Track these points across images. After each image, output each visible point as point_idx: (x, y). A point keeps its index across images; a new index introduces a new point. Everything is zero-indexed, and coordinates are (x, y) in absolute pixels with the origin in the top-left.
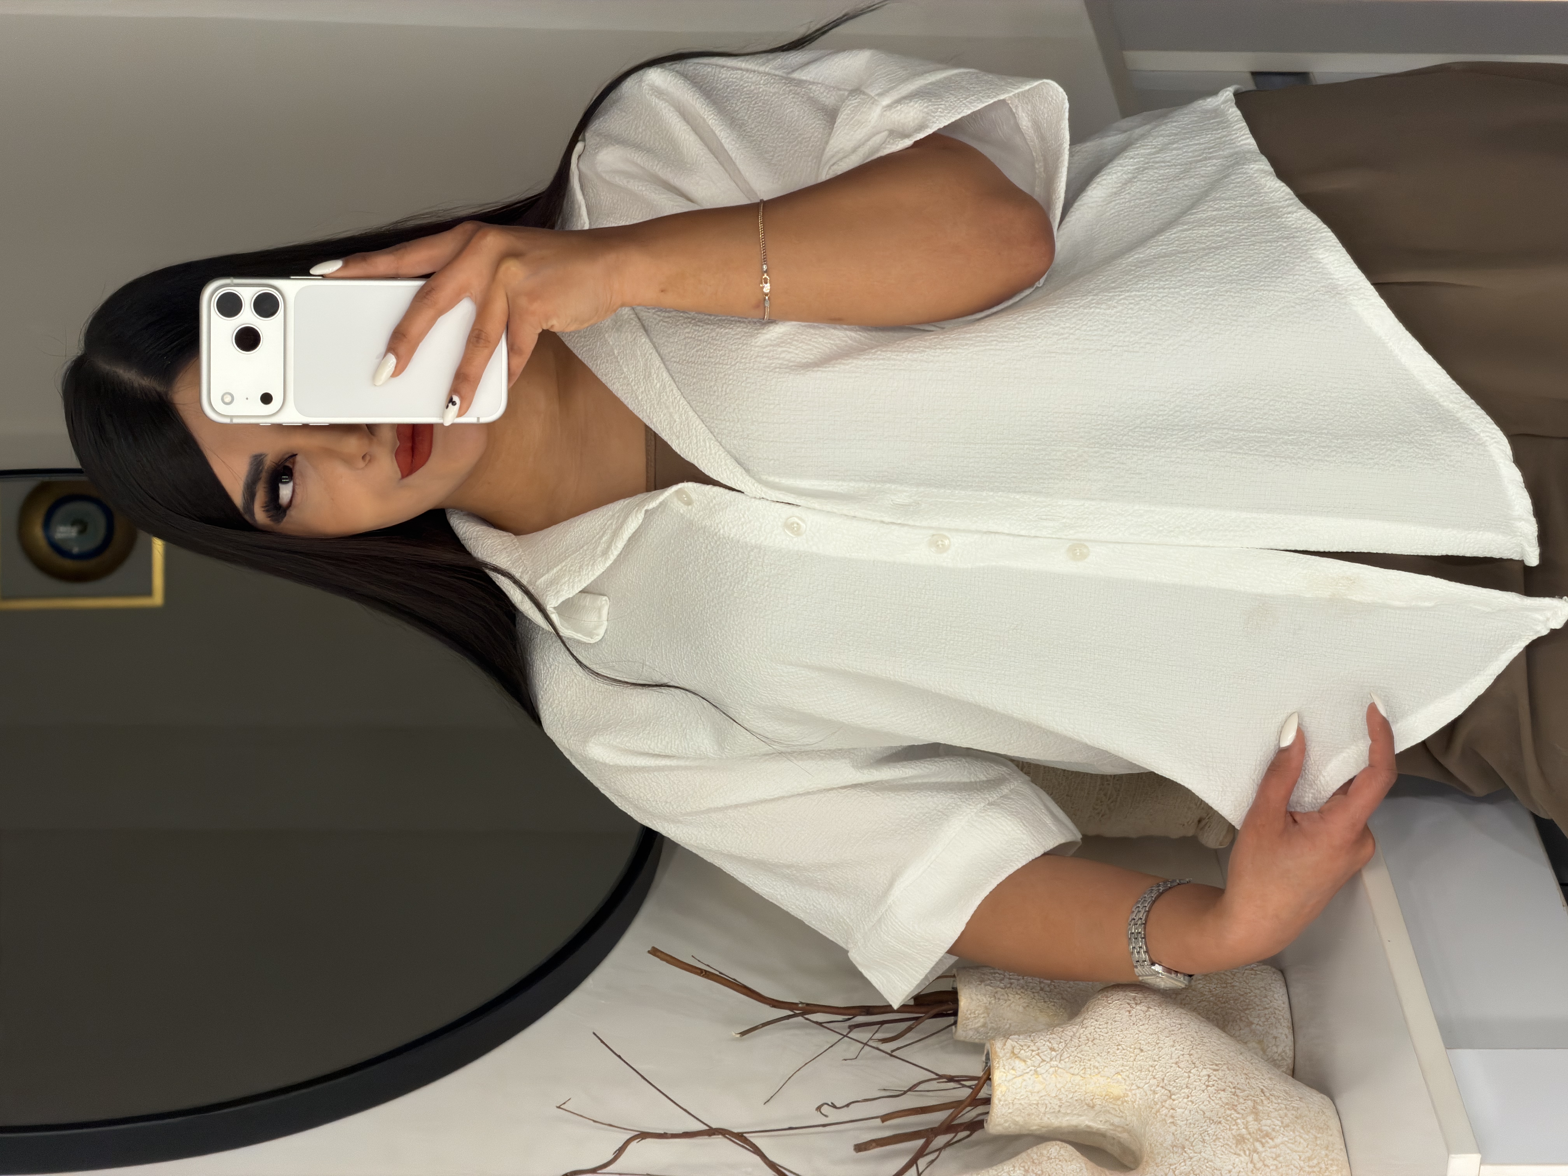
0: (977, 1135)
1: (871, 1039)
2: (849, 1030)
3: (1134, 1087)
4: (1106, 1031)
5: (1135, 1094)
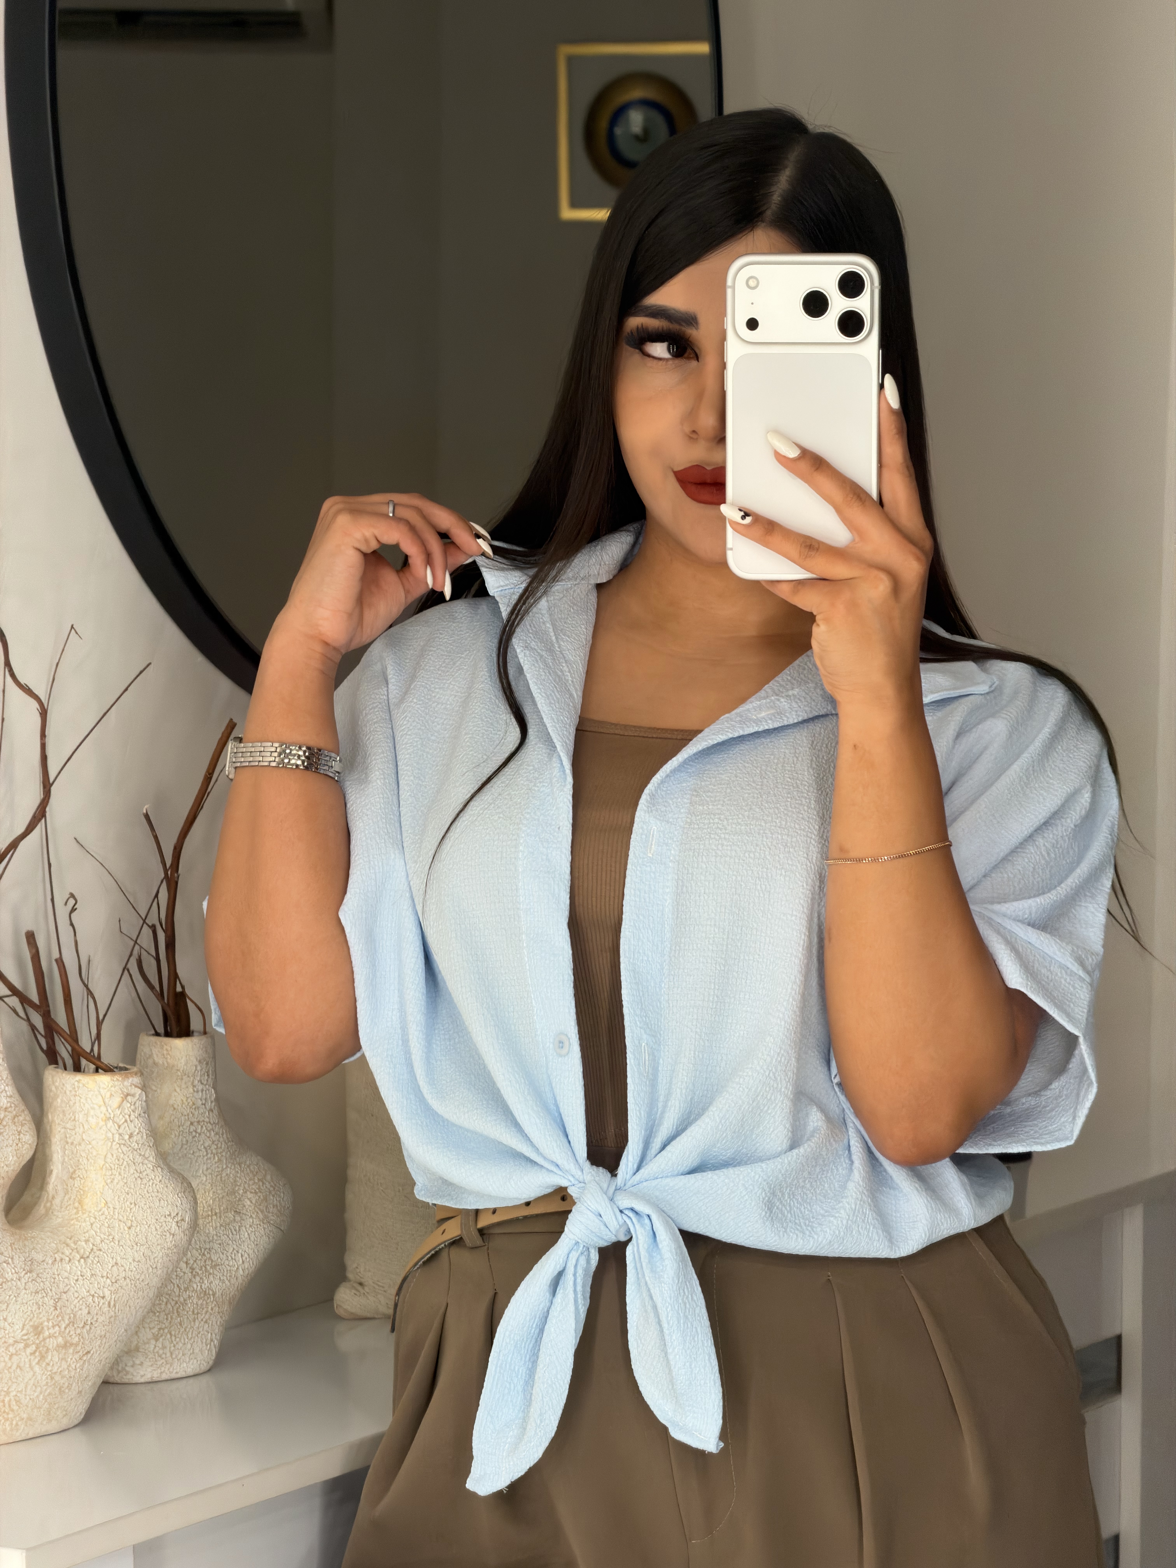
0: (42, 1057)
1: (141, 947)
2: (150, 924)
3: (93, 1220)
4: (149, 1191)
5: (85, 1221)
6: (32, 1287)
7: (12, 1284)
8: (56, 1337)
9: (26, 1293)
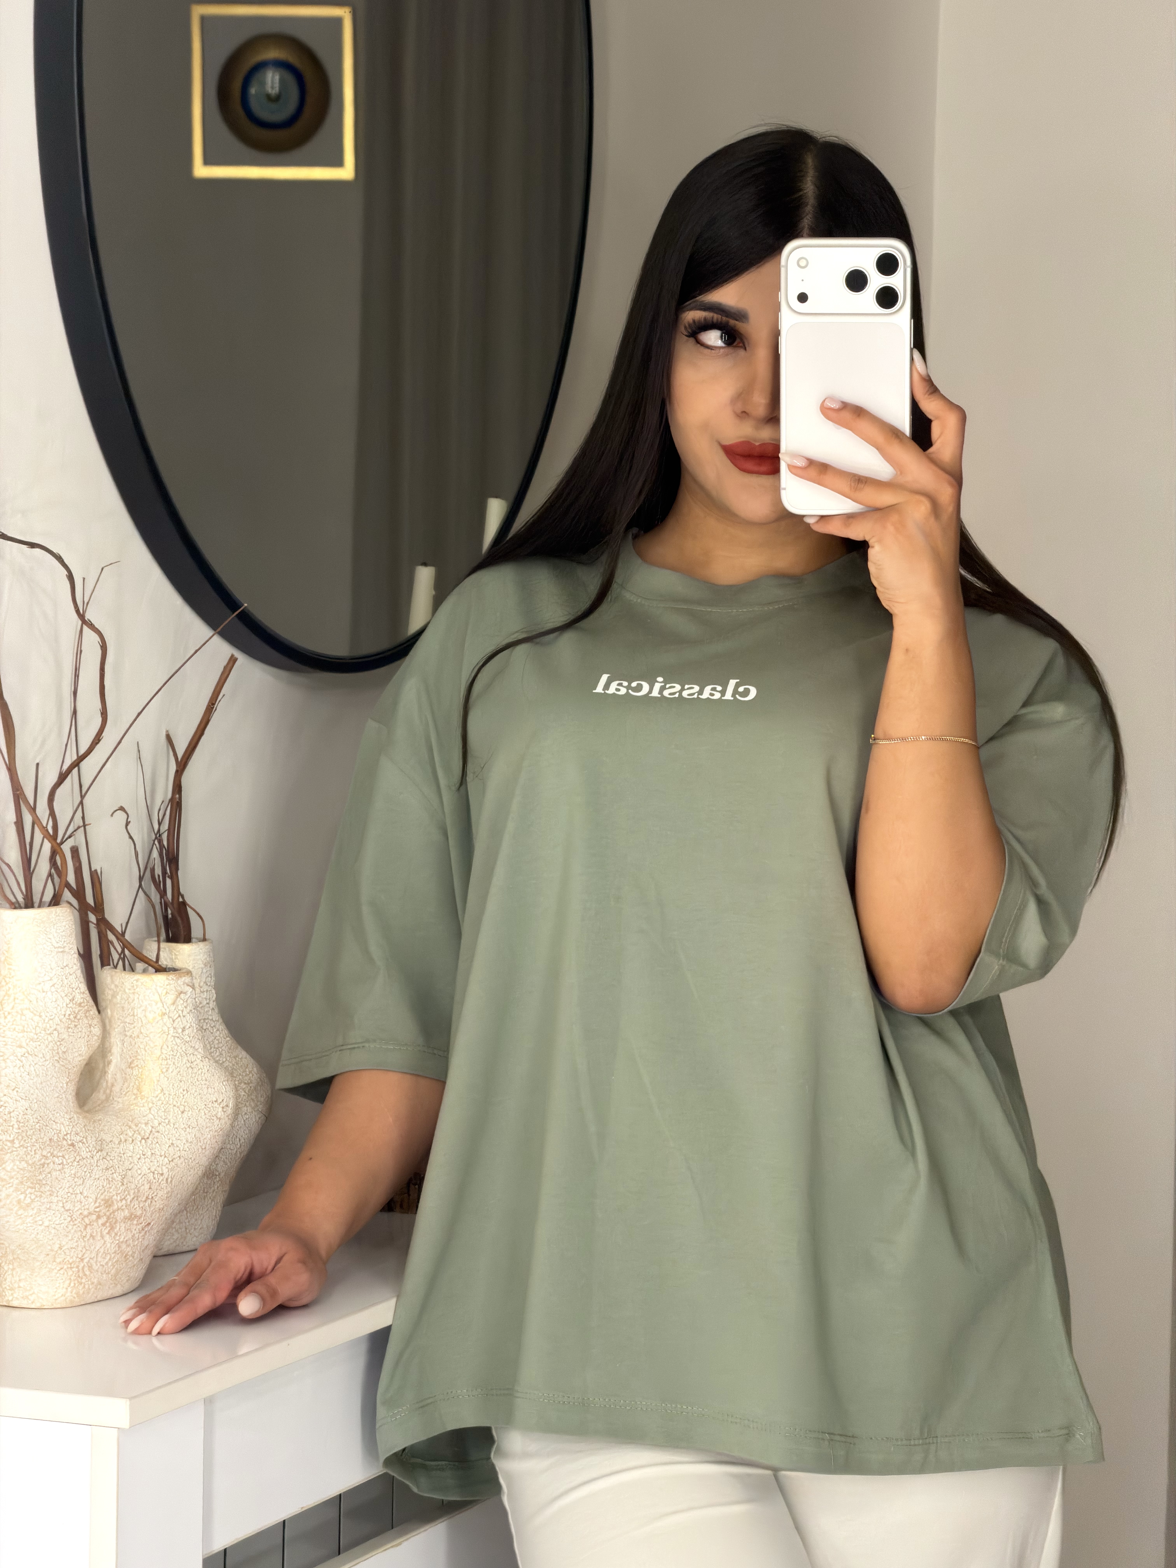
3: (151, 1105)
4: (199, 1080)
5: (144, 1106)
6: (103, 1164)
7: (87, 1161)
8: (123, 1210)
9: (98, 1169)
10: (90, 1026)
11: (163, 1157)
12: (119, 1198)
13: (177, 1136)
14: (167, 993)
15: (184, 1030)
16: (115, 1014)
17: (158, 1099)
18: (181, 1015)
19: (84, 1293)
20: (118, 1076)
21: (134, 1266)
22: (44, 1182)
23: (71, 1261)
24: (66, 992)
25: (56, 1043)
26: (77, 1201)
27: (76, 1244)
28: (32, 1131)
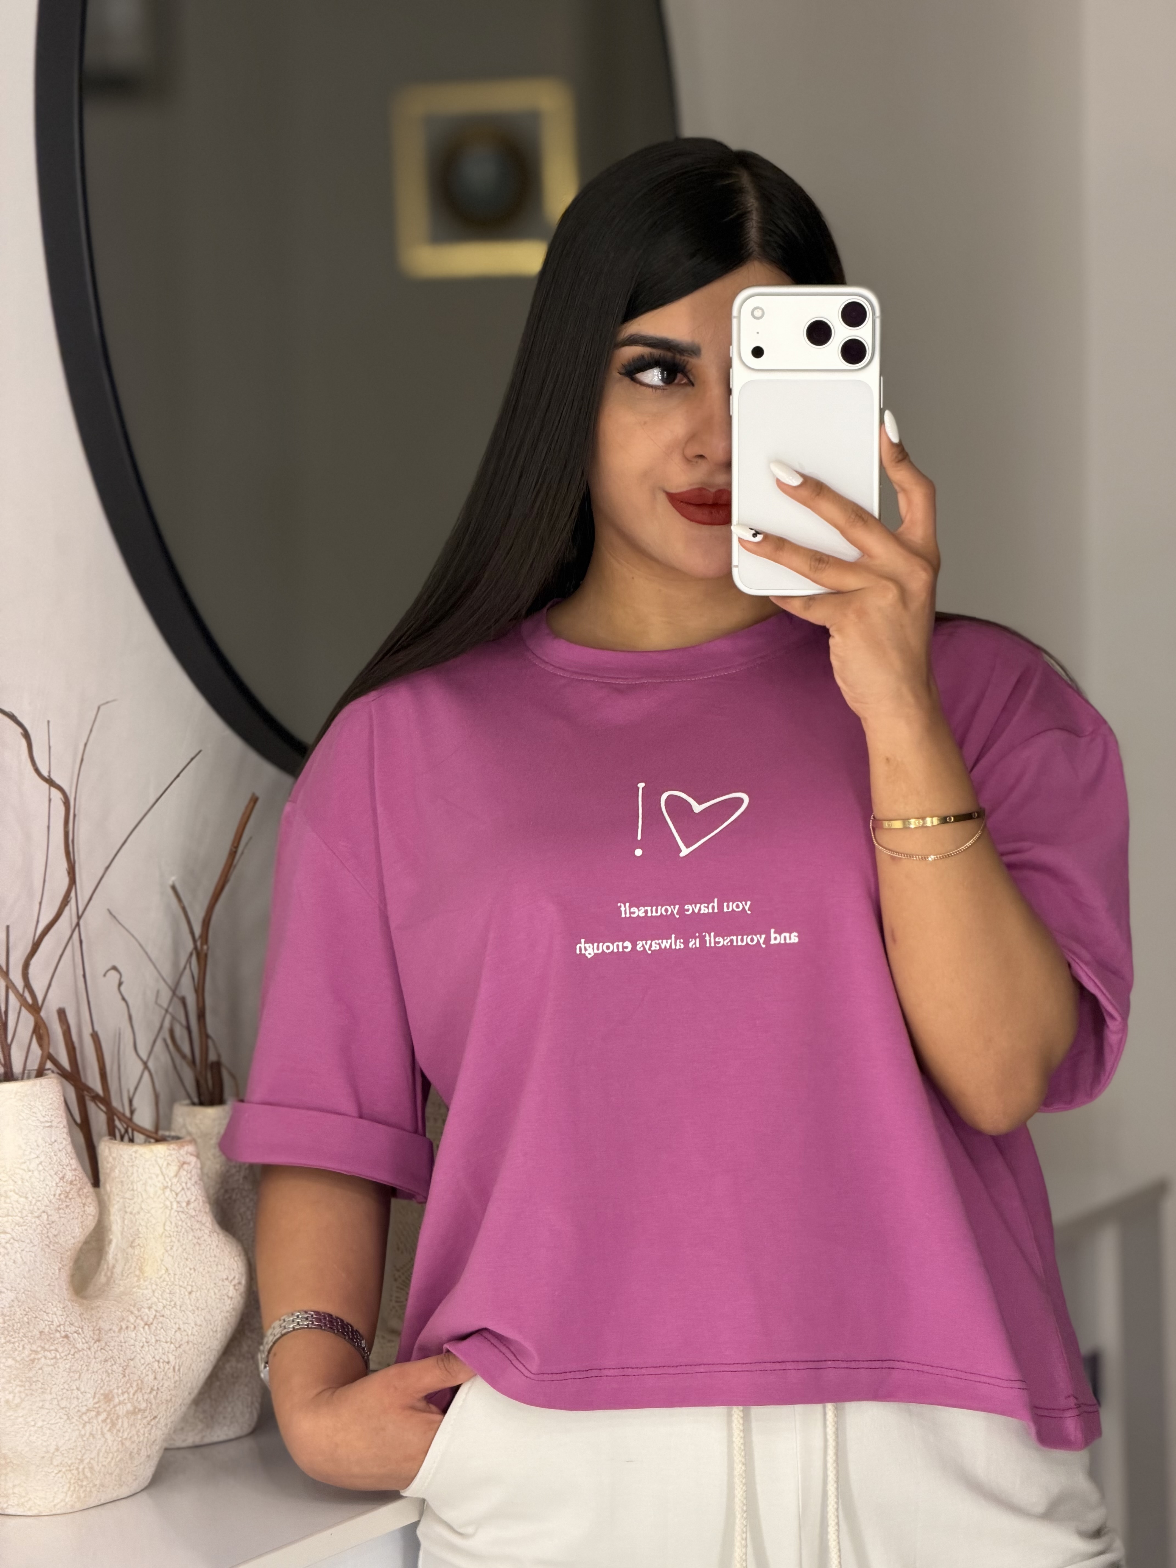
1: (173, 1018)
2: (180, 997)
4: (207, 1256)
5: (147, 1288)
6: (101, 1356)
7: (83, 1354)
8: (125, 1404)
9: (95, 1362)
10: (84, 1205)
11: (169, 1344)
12: (120, 1391)
13: (184, 1319)
14: (168, 1164)
15: (188, 1203)
16: (114, 1189)
17: (162, 1280)
18: (185, 1187)
19: (85, 1497)
20: (119, 1256)
21: (140, 1464)
22: (35, 1379)
23: (69, 1462)
24: (55, 1169)
25: (45, 1227)
26: (74, 1398)
27: (74, 1444)
28: (19, 1325)
